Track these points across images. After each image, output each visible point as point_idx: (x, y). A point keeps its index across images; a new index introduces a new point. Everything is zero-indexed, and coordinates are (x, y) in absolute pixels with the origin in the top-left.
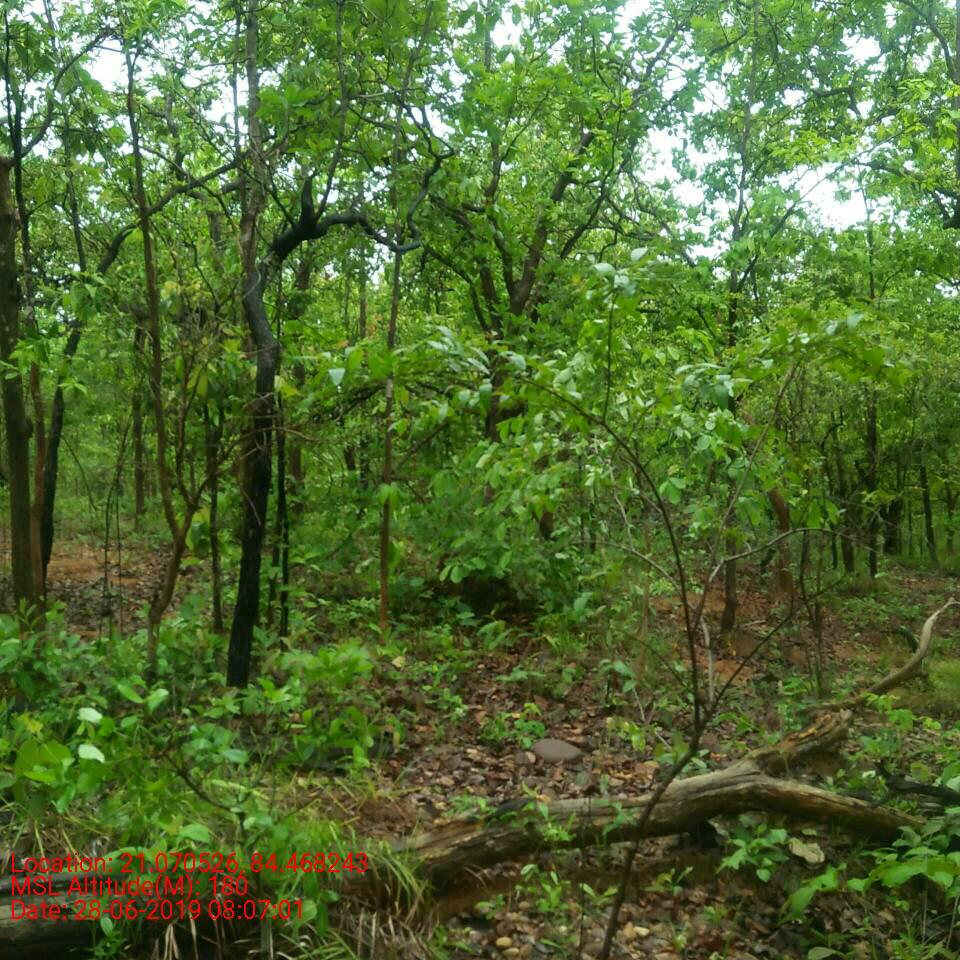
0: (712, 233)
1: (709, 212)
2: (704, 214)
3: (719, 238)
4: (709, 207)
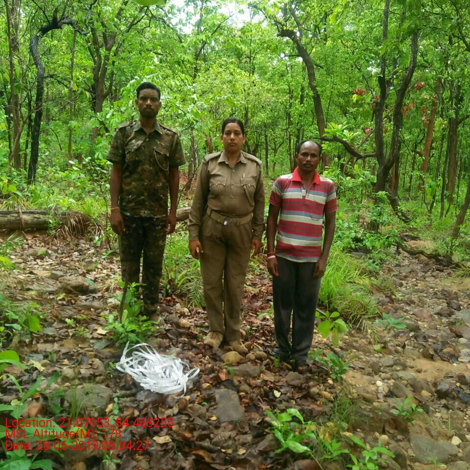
2: (184, 12)
4: (186, 10)
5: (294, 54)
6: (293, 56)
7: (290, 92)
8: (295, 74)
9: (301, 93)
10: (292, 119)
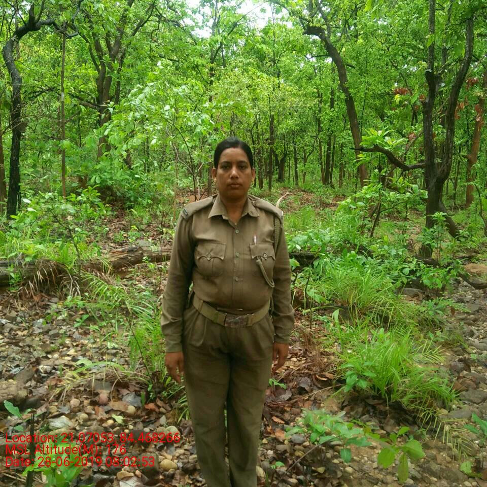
0: (203, 23)
1: (201, 12)
2: (199, 13)
3: (206, 26)
4: (202, 11)
5: (322, 54)
6: (321, 56)
7: (320, 95)
8: (323, 77)
9: (331, 96)
10: (322, 125)
